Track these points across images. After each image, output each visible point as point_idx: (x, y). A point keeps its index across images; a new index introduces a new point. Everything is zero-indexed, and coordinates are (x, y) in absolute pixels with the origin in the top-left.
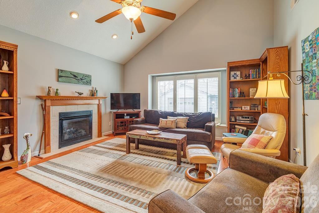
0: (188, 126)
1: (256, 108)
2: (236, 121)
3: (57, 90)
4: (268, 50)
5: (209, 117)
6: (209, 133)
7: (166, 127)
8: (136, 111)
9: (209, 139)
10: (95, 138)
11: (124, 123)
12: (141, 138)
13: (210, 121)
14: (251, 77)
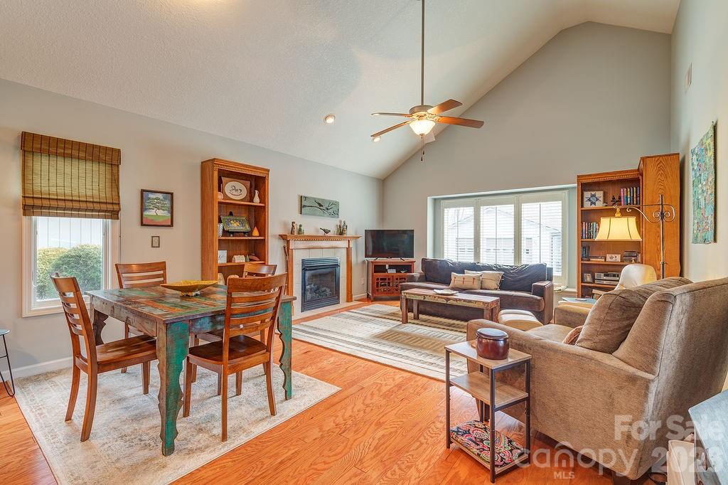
0: (502, 287)
1: (633, 258)
2: (594, 282)
3: (300, 226)
4: (643, 159)
5: (543, 273)
6: (539, 298)
7: (463, 287)
8: (407, 260)
9: (539, 306)
10: (343, 303)
11: (387, 281)
12: (426, 300)
13: (544, 280)
14: (622, 203)
